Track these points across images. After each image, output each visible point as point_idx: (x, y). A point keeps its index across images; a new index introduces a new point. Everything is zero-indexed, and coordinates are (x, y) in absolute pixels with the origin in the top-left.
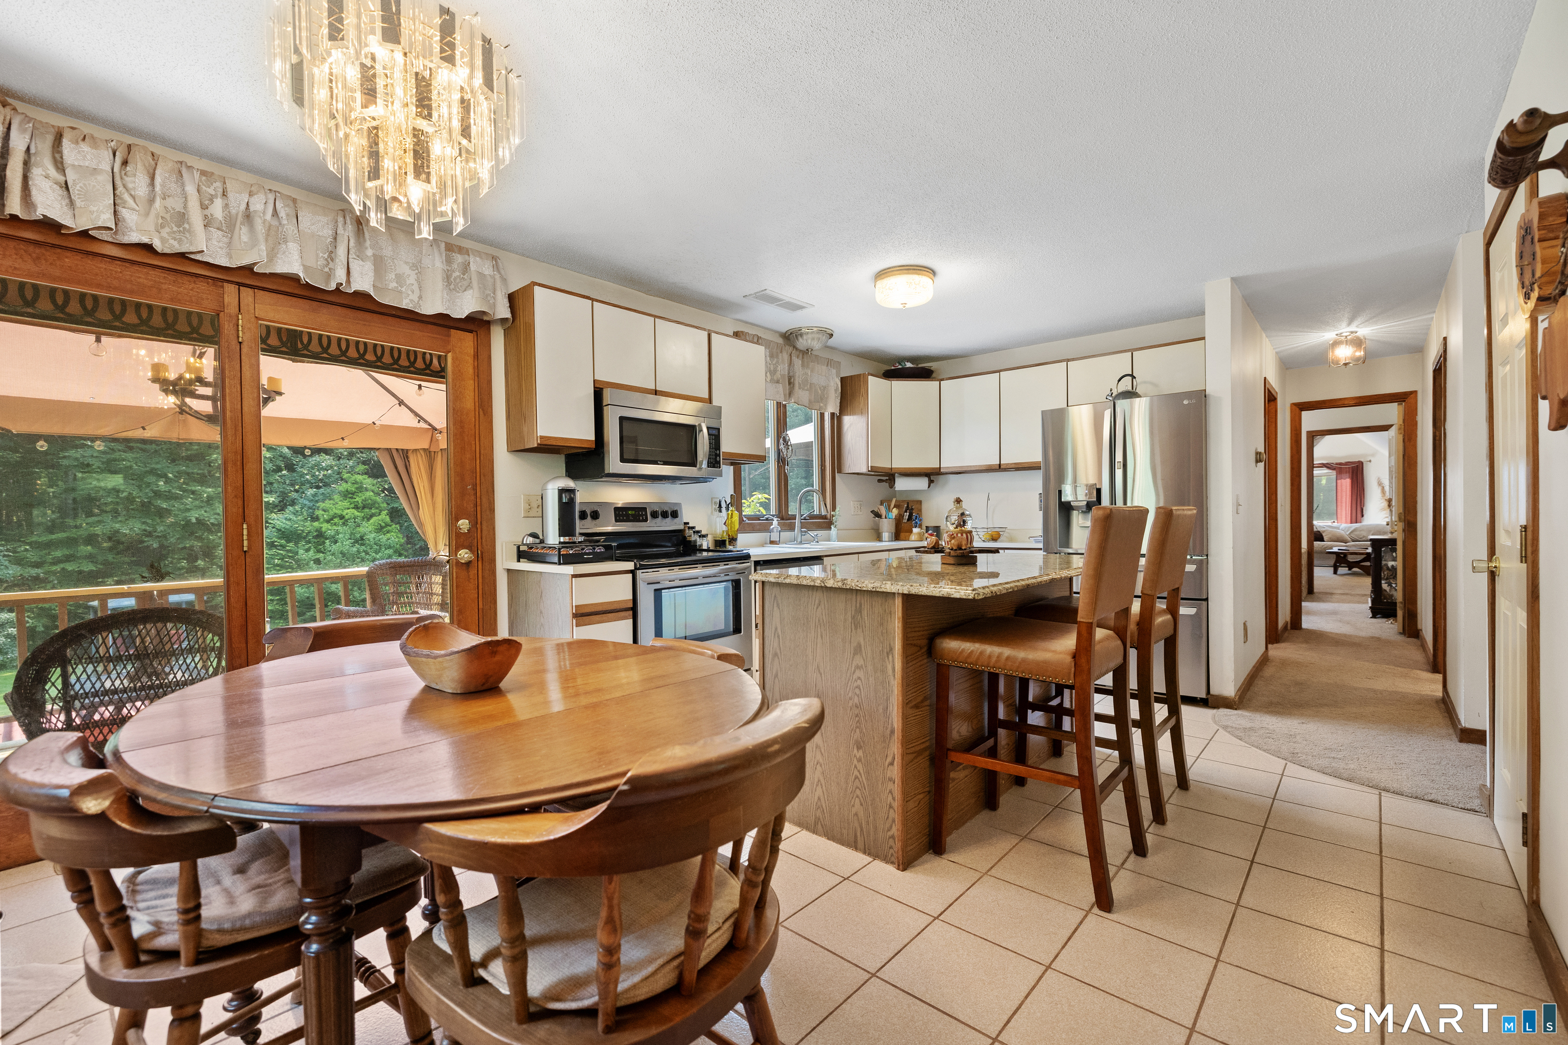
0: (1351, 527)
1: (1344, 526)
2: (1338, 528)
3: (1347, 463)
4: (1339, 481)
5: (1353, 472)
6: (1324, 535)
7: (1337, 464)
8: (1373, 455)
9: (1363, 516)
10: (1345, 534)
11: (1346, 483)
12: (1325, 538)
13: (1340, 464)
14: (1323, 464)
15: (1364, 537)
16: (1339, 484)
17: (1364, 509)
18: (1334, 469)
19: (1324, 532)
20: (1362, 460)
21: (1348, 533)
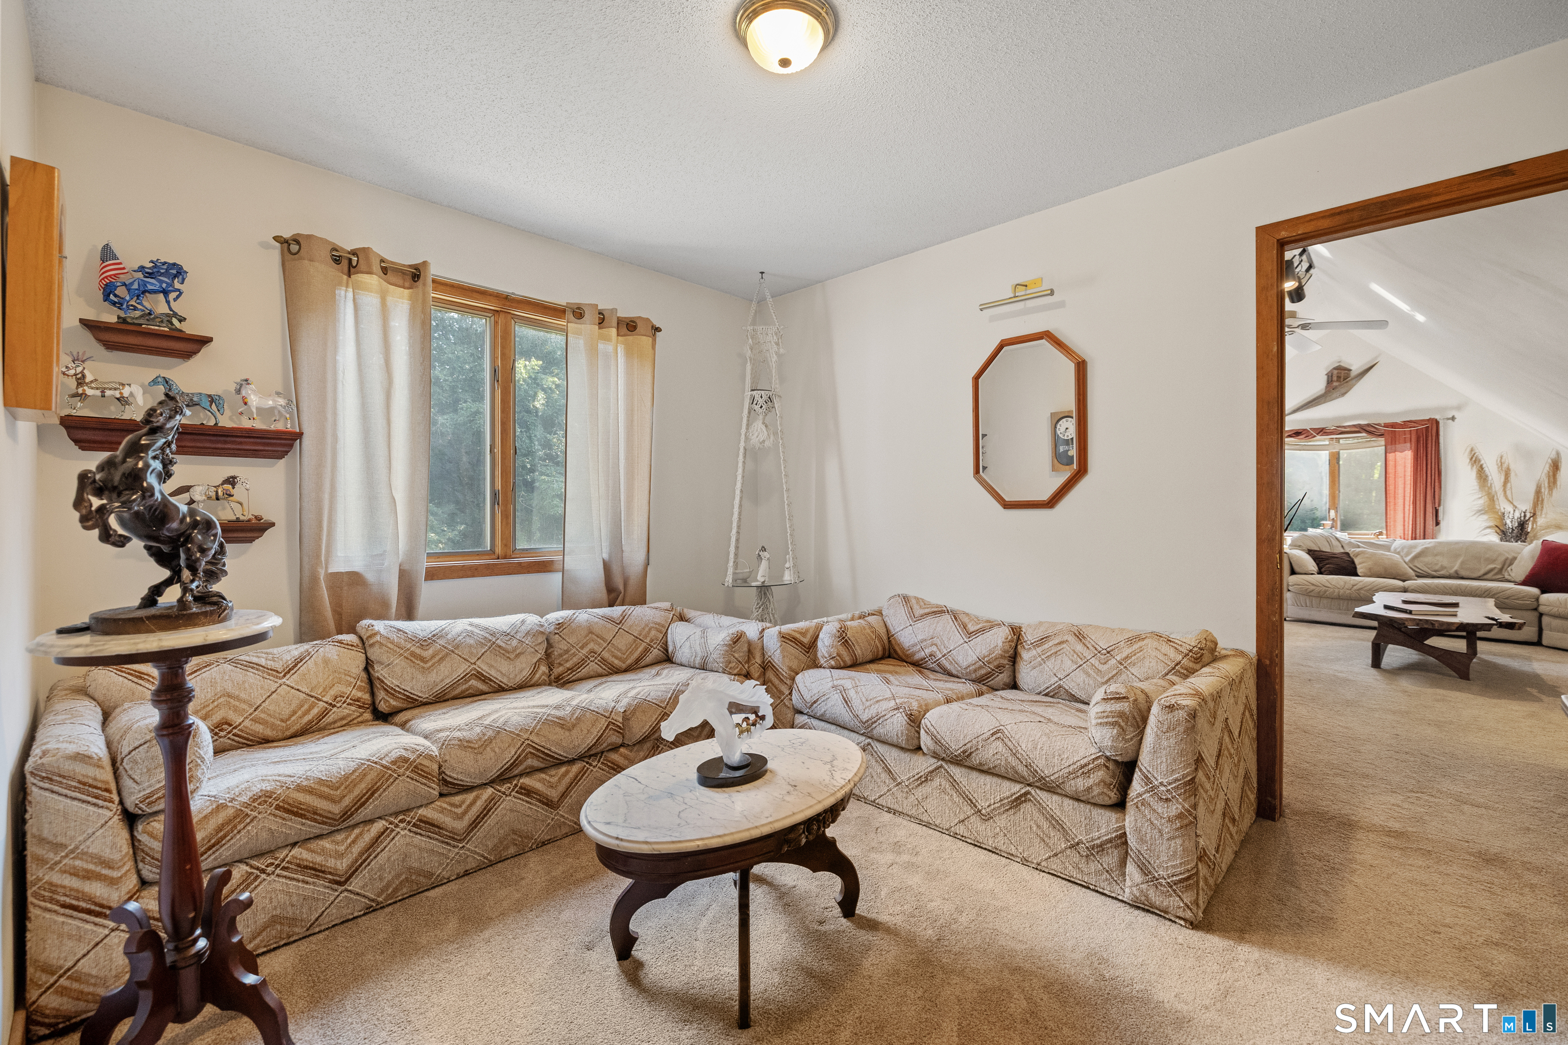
0: (1413, 547)
1: (1399, 543)
2: (1387, 548)
3: (1406, 424)
4: (1391, 456)
5: (1418, 441)
6: (1357, 561)
7: (1386, 425)
8: (1459, 408)
9: (1437, 524)
10: (1402, 562)
11: (1405, 458)
12: (1359, 571)
13: (1393, 425)
14: (1359, 426)
15: (1443, 568)
16: (1391, 464)
17: (1441, 510)
18: (1381, 435)
19: (1357, 555)
20: (1437, 417)
21: (1407, 559)
